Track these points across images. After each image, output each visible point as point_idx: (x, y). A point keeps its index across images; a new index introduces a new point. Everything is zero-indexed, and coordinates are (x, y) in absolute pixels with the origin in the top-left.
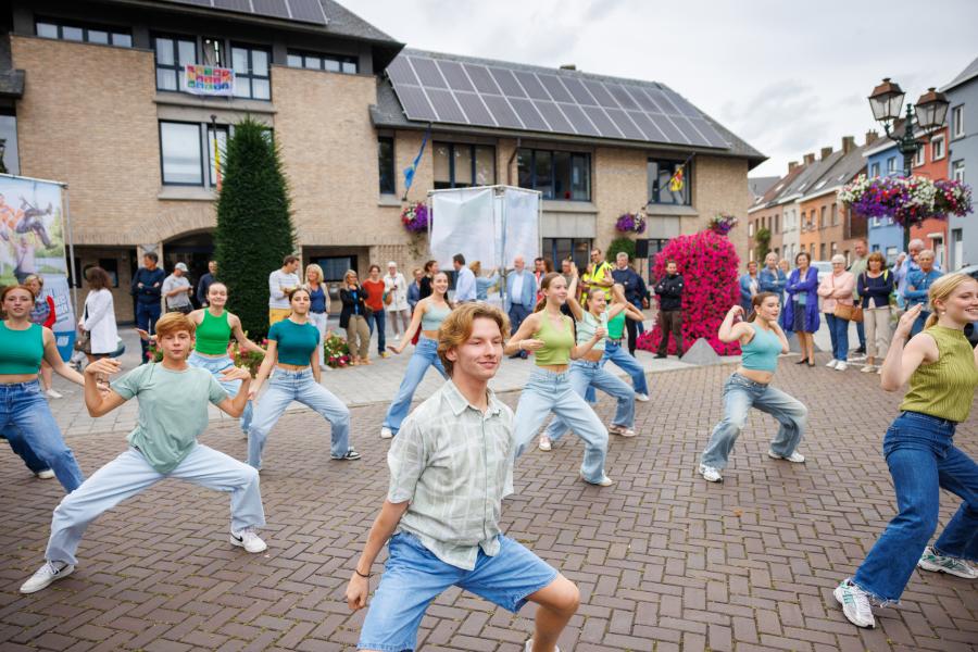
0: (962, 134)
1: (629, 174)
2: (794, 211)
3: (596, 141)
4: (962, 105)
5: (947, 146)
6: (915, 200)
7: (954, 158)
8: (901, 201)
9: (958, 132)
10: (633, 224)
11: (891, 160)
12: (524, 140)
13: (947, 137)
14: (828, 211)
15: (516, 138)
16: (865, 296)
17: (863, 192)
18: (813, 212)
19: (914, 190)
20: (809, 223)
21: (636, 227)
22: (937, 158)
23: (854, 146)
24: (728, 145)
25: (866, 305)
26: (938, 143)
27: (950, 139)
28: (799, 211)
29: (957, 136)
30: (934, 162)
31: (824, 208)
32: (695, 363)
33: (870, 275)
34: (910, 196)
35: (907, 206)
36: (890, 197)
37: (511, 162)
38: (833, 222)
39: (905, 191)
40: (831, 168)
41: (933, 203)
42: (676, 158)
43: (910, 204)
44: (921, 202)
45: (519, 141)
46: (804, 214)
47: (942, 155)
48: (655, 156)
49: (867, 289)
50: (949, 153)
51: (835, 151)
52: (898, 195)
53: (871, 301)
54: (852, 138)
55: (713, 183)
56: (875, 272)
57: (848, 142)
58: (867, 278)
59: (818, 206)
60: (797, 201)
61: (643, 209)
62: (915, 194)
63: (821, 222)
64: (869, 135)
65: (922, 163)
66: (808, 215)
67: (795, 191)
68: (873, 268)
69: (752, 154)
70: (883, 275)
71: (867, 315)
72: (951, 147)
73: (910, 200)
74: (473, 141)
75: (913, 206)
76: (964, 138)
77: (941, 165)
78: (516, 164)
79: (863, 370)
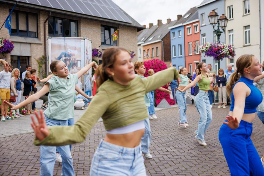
0: (204, 24)
1: (94, 31)
2: (140, 49)
3: (82, 16)
4: (204, 13)
5: (200, 28)
6: (224, 51)
7: (202, 33)
8: (220, 52)
9: (203, 23)
10: (98, 54)
11: (179, 31)
12: (53, 12)
13: (199, 24)
14: (155, 50)
15: (49, 12)
16: (219, 83)
17: (209, 48)
18: (148, 50)
19: (223, 48)
20: (147, 55)
21: (99, 54)
22: (196, 32)
23: (162, 24)
24: (130, 22)
25: (219, 86)
26: (196, 26)
27: (200, 26)
28: (142, 49)
29: (203, 25)
30: (195, 34)
31: (153, 49)
32: (163, 108)
33: (220, 76)
34: (223, 50)
35: (221, 53)
36: (217, 50)
37: (45, 22)
38: (157, 55)
39: (221, 48)
40: (154, 32)
41: (228, 53)
42: (111, 25)
43: (223, 53)
44: (225, 52)
45: (51, 13)
46: (144, 51)
47: (198, 31)
48: (103, 24)
49: (219, 80)
50: (200, 31)
51: (154, 25)
52: (219, 50)
53: (221, 84)
54: (161, 20)
55: (125, 37)
56: (221, 75)
57: (159, 22)
58: (219, 77)
59: (150, 47)
60: (141, 45)
61: (99, 47)
62: (224, 49)
63: (152, 54)
64: (168, 20)
65: (190, 33)
66: (146, 51)
67: (140, 41)
68: (220, 74)
69: (139, 26)
70: (223, 76)
71: (220, 89)
72: (201, 28)
73: (223, 51)
74: (28, 11)
75: (223, 54)
76: (205, 26)
77: (198, 35)
78: (47, 23)
79: (218, 107)
